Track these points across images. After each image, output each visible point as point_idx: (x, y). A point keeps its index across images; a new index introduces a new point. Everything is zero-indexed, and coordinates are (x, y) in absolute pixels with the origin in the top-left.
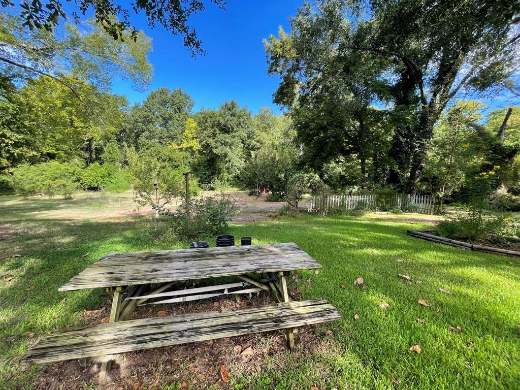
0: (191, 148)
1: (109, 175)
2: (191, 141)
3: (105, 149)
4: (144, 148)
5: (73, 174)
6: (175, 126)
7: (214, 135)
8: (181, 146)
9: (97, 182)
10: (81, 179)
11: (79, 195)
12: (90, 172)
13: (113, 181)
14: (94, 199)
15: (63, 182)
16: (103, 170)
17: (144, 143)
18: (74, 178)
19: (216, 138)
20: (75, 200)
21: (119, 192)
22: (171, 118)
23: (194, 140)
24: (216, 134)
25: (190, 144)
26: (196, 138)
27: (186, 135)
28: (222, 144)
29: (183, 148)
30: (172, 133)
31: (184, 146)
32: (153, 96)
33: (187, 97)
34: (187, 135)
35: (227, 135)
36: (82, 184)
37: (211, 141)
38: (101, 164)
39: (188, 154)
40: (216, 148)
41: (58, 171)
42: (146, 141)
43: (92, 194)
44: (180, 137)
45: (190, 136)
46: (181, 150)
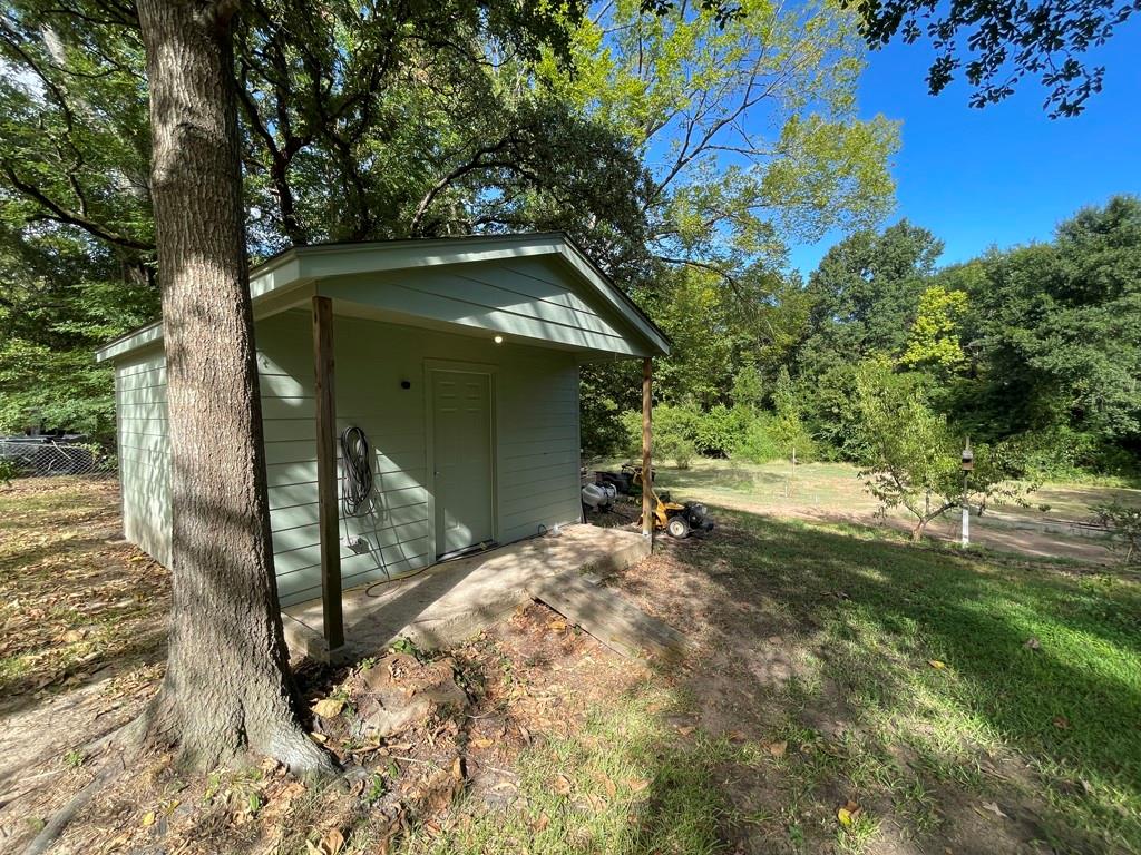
0: (934, 360)
1: (741, 427)
2: (934, 344)
3: (736, 379)
4: (810, 372)
5: (687, 426)
6: (890, 313)
7: (1033, 317)
8: (904, 359)
9: (720, 440)
10: (697, 435)
11: (700, 463)
12: (712, 422)
13: (748, 440)
14: (720, 471)
15: (674, 438)
16: (732, 418)
17: (809, 361)
18: (687, 432)
19: (1043, 325)
20: (692, 470)
21: (758, 463)
22: (878, 295)
23: (944, 342)
24: (1044, 312)
25: (930, 352)
26: (950, 333)
27: (919, 330)
28: (1069, 339)
29: (911, 362)
30: (879, 330)
31: (913, 356)
32: (833, 257)
33: (922, 236)
34: (923, 329)
35: (1087, 310)
36: (697, 443)
37: (1023, 337)
38: (728, 407)
39: (930, 378)
40: (1041, 353)
41: (669, 421)
42: (814, 355)
43: (710, 462)
44: (899, 337)
45: (932, 330)
46: (904, 368)
